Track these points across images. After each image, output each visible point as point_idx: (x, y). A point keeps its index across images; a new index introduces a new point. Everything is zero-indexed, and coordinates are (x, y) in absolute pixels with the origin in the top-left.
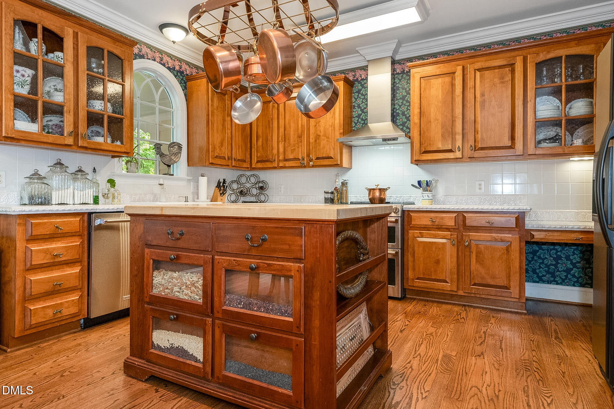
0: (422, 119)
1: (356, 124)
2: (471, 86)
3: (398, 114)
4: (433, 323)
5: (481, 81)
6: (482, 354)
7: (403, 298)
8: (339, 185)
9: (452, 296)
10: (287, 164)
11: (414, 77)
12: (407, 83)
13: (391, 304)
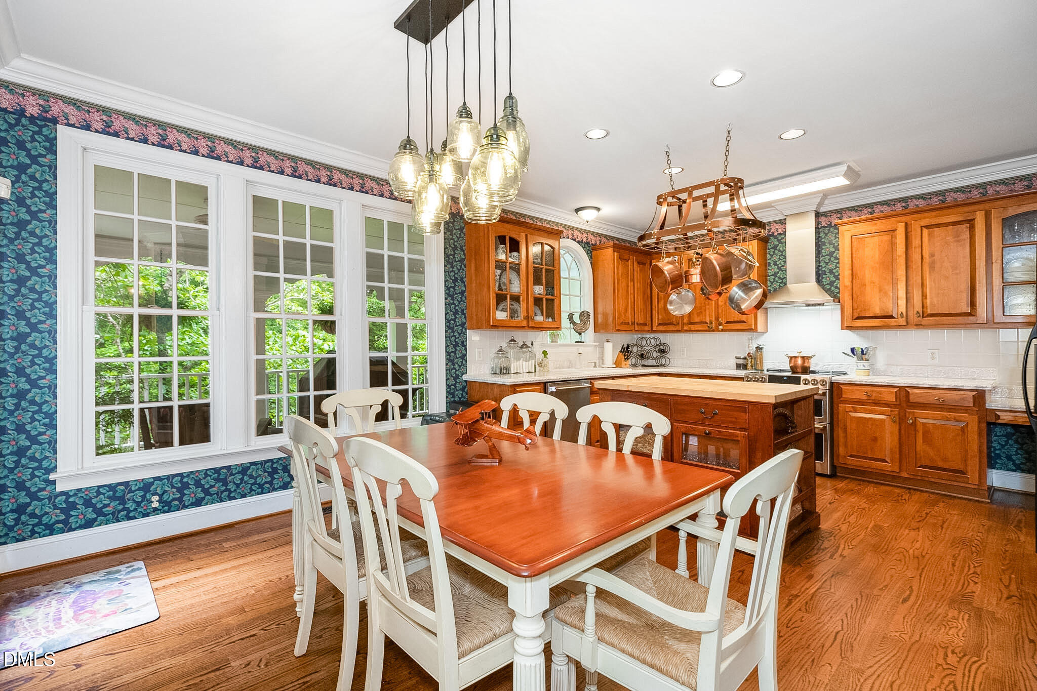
0: (854, 281)
1: (772, 283)
2: (917, 245)
3: (824, 272)
4: (867, 500)
5: (929, 240)
6: (918, 528)
7: (833, 476)
8: (752, 350)
9: (894, 477)
10: (693, 327)
11: (843, 235)
12: (836, 237)
13: (819, 480)
